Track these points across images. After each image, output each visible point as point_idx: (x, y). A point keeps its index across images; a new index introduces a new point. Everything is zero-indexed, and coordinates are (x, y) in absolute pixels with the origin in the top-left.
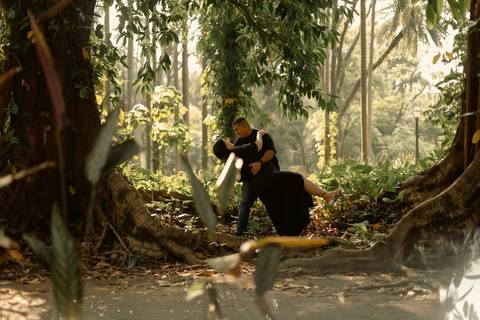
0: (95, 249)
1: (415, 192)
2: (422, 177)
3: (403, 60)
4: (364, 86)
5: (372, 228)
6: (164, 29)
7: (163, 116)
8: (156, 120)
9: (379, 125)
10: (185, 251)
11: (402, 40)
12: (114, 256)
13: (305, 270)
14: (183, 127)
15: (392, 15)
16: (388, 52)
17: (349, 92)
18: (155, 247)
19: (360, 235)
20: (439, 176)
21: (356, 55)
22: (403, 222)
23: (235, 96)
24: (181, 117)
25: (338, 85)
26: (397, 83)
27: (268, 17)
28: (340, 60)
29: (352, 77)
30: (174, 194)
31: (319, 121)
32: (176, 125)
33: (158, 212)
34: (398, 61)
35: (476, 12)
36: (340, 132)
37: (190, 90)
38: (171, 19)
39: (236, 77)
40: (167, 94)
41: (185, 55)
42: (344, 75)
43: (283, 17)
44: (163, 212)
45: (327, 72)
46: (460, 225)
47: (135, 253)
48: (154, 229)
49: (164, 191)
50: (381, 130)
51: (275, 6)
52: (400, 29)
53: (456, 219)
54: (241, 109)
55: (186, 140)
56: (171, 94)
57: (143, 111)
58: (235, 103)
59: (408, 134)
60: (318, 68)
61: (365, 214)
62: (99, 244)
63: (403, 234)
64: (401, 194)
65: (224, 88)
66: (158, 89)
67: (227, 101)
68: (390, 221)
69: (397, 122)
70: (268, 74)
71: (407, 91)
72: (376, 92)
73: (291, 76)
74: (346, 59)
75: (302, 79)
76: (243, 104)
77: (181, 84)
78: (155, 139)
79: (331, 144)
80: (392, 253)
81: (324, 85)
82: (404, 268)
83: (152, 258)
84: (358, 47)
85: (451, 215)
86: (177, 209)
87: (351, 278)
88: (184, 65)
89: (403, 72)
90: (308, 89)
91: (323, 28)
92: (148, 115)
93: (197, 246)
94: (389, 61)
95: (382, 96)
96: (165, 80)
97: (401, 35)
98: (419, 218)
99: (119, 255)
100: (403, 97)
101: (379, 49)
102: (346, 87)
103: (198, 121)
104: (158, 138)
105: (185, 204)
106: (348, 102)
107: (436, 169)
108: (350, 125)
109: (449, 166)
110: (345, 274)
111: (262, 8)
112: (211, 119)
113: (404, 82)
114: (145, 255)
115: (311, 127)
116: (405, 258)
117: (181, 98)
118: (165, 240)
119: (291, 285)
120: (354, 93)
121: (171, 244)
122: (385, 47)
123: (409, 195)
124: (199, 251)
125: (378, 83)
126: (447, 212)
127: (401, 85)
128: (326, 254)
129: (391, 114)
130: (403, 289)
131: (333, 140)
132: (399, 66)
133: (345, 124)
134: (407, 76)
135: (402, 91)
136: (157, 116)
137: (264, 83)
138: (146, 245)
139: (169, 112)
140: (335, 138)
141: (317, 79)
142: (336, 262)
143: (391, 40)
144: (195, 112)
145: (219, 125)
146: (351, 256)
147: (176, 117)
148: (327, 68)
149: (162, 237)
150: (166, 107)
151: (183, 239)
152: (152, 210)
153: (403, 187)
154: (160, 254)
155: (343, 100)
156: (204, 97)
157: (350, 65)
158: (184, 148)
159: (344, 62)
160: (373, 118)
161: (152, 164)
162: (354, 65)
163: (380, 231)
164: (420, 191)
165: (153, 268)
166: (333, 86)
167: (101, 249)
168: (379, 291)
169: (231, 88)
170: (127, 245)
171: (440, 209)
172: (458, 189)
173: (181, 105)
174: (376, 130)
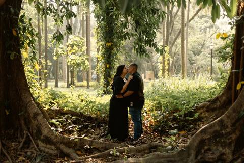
0: (19, 148)
1: (204, 112)
2: (209, 104)
3: (206, 16)
4: (183, 35)
5: (179, 134)
6: (68, 10)
9: (193, 50)
10: (70, 151)
12: (29, 154)
18: (53, 148)
20: (218, 104)
22: (196, 136)
28: (172, 17)
38: (72, 5)
40: (76, 39)
42: (174, 24)
45: (164, 25)
46: (229, 137)
47: (41, 151)
53: (226, 134)
54: (115, 49)
55: (86, 64)
56: (78, 39)
58: (112, 45)
59: (207, 56)
61: (176, 125)
62: (21, 144)
63: (195, 144)
64: (196, 115)
65: (106, 37)
66: (71, 37)
67: (107, 44)
69: (202, 48)
74: (175, 16)
76: (116, 46)
78: (69, 64)
80: (189, 155)
83: (51, 155)
85: (223, 132)
86: (69, 121)
91: (157, 10)
93: (78, 147)
98: (205, 134)
99: (32, 153)
106: (176, 39)
107: (217, 99)
114: (48, 153)
118: (59, 144)
120: (179, 34)
121: (62, 147)
123: (201, 113)
124: (79, 150)
126: (221, 130)
128: (151, 156)
131: (167, 61)
132: (204, 19)
136: (70, 52)
138: (48, 146)
142: (156, 161)
146: (165, 158)
148: (164, 23)
149: (57, 142)
153: (198, 109)
154: (56, 152)
155: (174, 37)
157: (177, 19)
159: (173, 19)
164: (207, 111)
167: (23, 148)
170: (37, 146)
171: (217, 128)
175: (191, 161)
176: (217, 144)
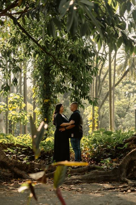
1: (132, 144)
3: (129, 82)
4: (110, 94)
5: (112, 161)
6: (14, 66)
7: (14, 108)
8: (11, 110)
9: (118, 113)
10: (23, 173)
11: (128, 73)
13: (80, 181)
14: (24, 113)
15: (124, 61)
16: (122, 78)
17: (104, 97)
18: (8, 171)
19: (106, 164)
21: (107, 79)
22: (126, 158)
23: (49, 98)
24: (23, 108)
25: (99, 93)
26: (127, 93)
27: (65, 61)
28: (100, 82)
29: (105, 90)
30: (18, 145)
31: (90, 111)
32: (20, 112)
33: (10, 154)
34: (127, 83)
36: (99, 116)
37: (28, 95)
38: (18, 61)
39: (50, 89)
40: (16, 97)
41: (25, 79)
42: (101, 89)
43: (72, 61)
44: (12, 154)
45: (93, 88)
48: (8, 162)
49: (13, 144)
50: (119, 115)
51: (68, 56)
52: (127, 67)
55: (25, 120)
56: (18, 97)
57: (4, 105)
58: (49, 102)
59: (132, 117)
60: (89, 85)
61: (109, 154)
63: (126, 164)
64: (126, 145)
66: (11, 95)
67: (45, 101)
68: (121, 158)
69: (127, 111)
70: (65, 88)
71: (131, 97)
72: (117, 97)
73: (76, 89)
74: (102, 81)
75: (82, 91)
77: (23, 92)
78: (10, 119)
79: (95, 122)
81: (92, 93)
82: (127, 179)
83: (7, 176)
84: (108, 76)
86: (19, 153)
87: (101, 185)
88: (25, 83)
89: (130, 88)
90: (84, 95)
91: (91, 66)
92: (7, 107)
93: (29, 170)
94: (123, 83)
95: (120, 99)
96: (15, 90)
97: (128, 70)
100: (129, 100)
101: (118, 77)
102: (102, 95)
103: (31, 111)
104: (11, 118)
105: (23, 150)
106: (104, 101)
108: (104, 113)
110: (99, 182)
111: (62, 56)
112: (37, 110)
113: (130, 92)
114: (3, 175)
115: (86, 114)
116: (127, 175)
117: (23, 99)
118: (13, 167)
119: (73, 188)
120: (106, 98)
121: (16, 169)
122: (121, 76)
123: (130, 145)
125: (118, 93)
127: (128, 94)
128: (90, 173)
129: (124, 108)
130: (125, 189)
131: (96, 120)
132: (128, 85)
133: (102, 113)
134: (131, 90)
135: (129, 97)
136: (11, 108)
137: (64, 92)
138: (4, 170)
139: (17, 106)
140: (97, 119)
141: (88, 91)
142: (95, 177)
143: (123, 72)
144: (30, 106)
145: (41, 112)
146: (102, 174)
148: (93, 85)
149: (12, 166)
150: (15, 103)
151: (22, 167)
152: (7, 153)
153: (127, 142)
154: (10, 174)
155: (101, 101)
156: (34, 99)
157: (105, 84)
158: (24, 123)
159: (101, 83)
160: (115, 110)
161: (8, 131)
162: (106, 84)
163: (116, 162)
165: (7, 181)
166: (96, 94)
168: (114, 190)
169: (47, 95)
173: (23, 102)
174: (117, 115)
175: (124, 176)
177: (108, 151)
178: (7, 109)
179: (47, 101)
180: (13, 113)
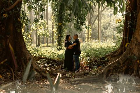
1: (110, 57)
2: (112, 53)
5: (98, 68)
7: (41, 28)
8: (39, 29)
14: (47, 31)
20: (117, 53)
23: (62, 23)
24: (46, 28)
32: (45, 30)
35: (127, 10)
38: (43, 5)
39: (62, 17)
40: (42, 22)
46: (122, 69)
53: (120, 67)
54: (63, 27)
58: (62, 25)
59: (112, 30)
61: (97, 64)
63: (106, 72)
64: (106, 59)
65: (58, 21)
68: (103, 66)
69: (109, 26)
70: (71, 19)
73: (77, 20)
75: (81, 21)
76: (64, 25)
80: (103, 77)
82: (106, 81)
92: (37, 27)
95: (104, 19)
98: (111, 67)
102: (94, 16)
104: (39, 34)
105: (47, 61)
107: (116, 51)
108: (95, 27)
109: (120, 51)
116: (106, 78)
117: (46, 22)
126: (118, 65)
127: (110, 15)
128: (85, 77)
135: (110, 17)
136: (39, 28)
139: (43, 26)
145: (57, 31)
147: (45, 28)
150: (42, 25)
153: (107, 56)
154: (40, 76)
156: (53, 23)
163: (101, 69)
164: (112, 57)
169: (61, 21)
171: (116, 64)
172: (121, 59)
173: (46, 24)
175: (104, 79)
176: (116, 72)
177: (96, 61)
178: (37, 29)
179: (60, 24)
180: (41, 31)
